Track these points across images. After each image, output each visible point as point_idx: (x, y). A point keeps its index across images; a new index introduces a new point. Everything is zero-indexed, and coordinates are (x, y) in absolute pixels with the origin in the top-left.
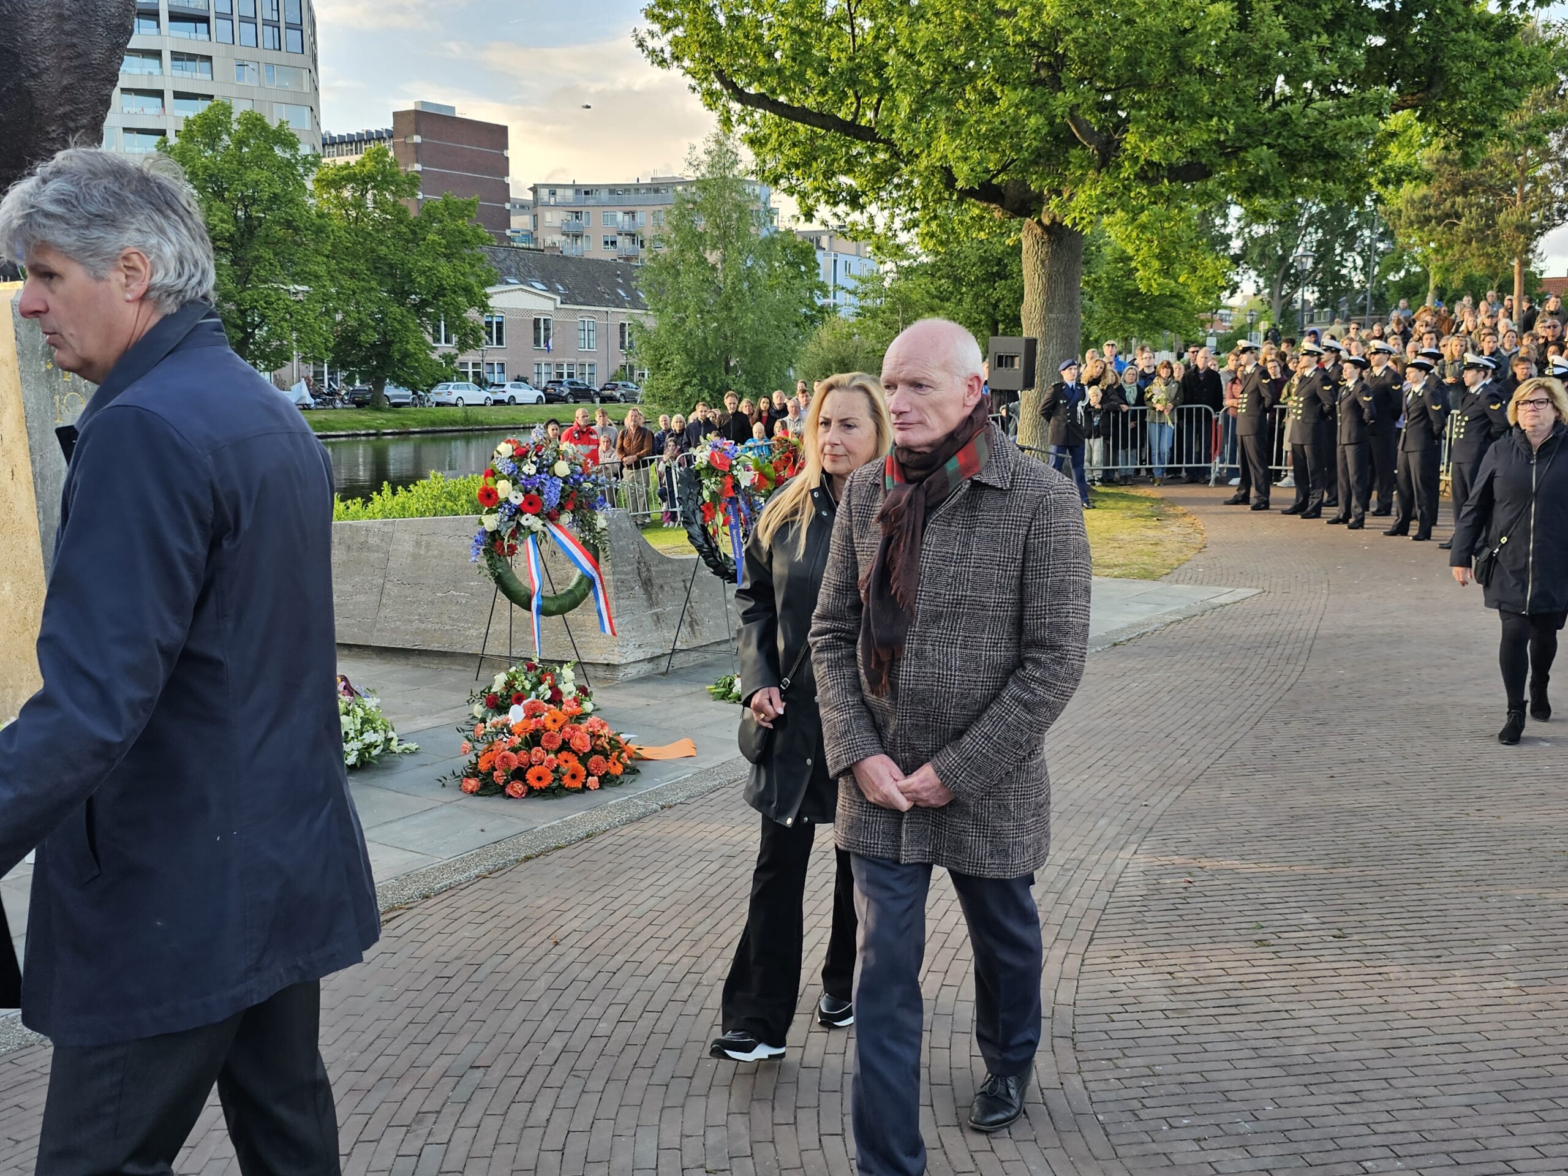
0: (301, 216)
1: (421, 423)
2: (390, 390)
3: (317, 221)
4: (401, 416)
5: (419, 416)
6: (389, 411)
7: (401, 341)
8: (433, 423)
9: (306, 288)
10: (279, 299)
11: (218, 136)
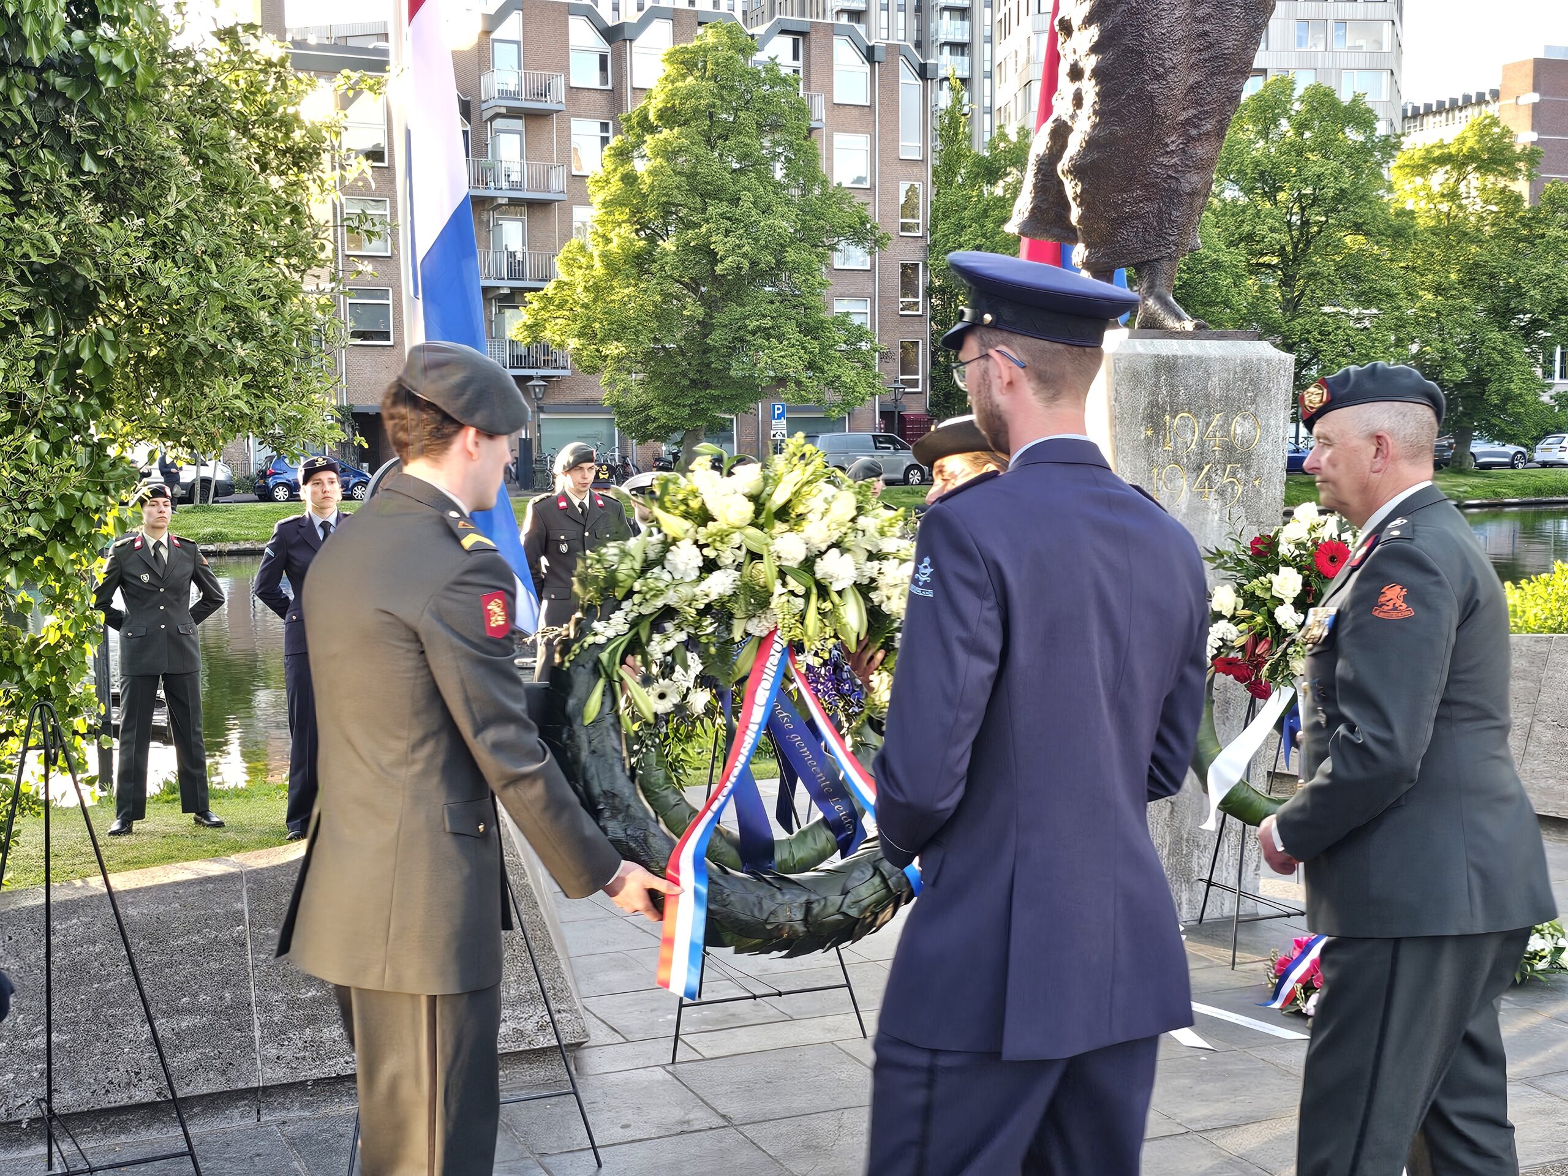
0: (1374, 217)
1: (1522, 490)
2: (1478, 447)
3: (1396, 222)
4: (1493, 481)
5: (1519, 481)
6: (1475, 474)
7: (1500, 379)
8: (1538, 491)
9: (1375, 311)
10: (1340, 328)
11: (1275, 121)
